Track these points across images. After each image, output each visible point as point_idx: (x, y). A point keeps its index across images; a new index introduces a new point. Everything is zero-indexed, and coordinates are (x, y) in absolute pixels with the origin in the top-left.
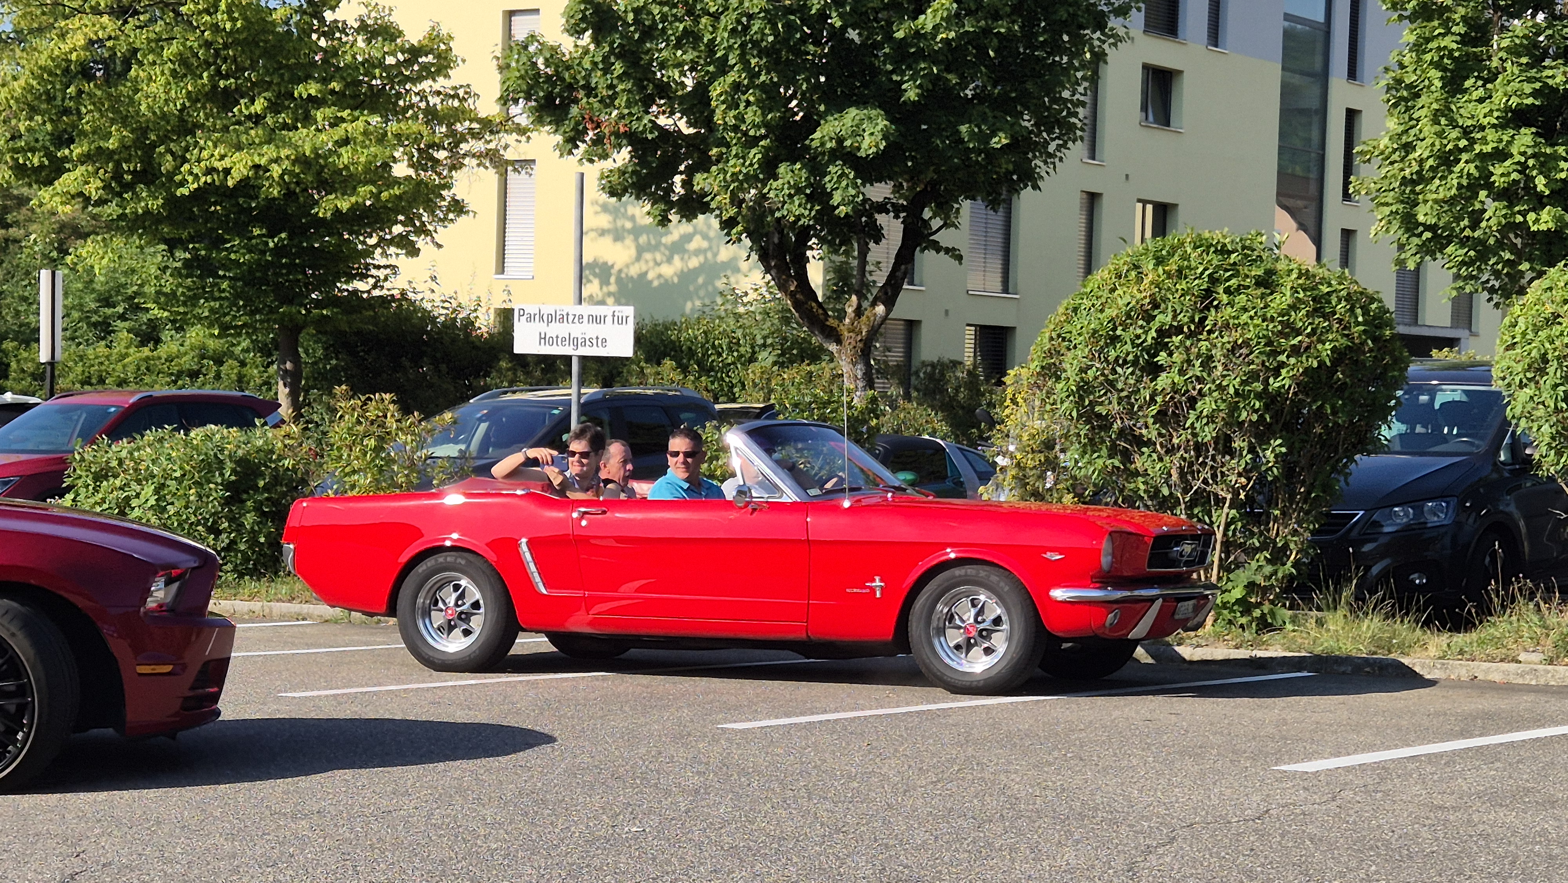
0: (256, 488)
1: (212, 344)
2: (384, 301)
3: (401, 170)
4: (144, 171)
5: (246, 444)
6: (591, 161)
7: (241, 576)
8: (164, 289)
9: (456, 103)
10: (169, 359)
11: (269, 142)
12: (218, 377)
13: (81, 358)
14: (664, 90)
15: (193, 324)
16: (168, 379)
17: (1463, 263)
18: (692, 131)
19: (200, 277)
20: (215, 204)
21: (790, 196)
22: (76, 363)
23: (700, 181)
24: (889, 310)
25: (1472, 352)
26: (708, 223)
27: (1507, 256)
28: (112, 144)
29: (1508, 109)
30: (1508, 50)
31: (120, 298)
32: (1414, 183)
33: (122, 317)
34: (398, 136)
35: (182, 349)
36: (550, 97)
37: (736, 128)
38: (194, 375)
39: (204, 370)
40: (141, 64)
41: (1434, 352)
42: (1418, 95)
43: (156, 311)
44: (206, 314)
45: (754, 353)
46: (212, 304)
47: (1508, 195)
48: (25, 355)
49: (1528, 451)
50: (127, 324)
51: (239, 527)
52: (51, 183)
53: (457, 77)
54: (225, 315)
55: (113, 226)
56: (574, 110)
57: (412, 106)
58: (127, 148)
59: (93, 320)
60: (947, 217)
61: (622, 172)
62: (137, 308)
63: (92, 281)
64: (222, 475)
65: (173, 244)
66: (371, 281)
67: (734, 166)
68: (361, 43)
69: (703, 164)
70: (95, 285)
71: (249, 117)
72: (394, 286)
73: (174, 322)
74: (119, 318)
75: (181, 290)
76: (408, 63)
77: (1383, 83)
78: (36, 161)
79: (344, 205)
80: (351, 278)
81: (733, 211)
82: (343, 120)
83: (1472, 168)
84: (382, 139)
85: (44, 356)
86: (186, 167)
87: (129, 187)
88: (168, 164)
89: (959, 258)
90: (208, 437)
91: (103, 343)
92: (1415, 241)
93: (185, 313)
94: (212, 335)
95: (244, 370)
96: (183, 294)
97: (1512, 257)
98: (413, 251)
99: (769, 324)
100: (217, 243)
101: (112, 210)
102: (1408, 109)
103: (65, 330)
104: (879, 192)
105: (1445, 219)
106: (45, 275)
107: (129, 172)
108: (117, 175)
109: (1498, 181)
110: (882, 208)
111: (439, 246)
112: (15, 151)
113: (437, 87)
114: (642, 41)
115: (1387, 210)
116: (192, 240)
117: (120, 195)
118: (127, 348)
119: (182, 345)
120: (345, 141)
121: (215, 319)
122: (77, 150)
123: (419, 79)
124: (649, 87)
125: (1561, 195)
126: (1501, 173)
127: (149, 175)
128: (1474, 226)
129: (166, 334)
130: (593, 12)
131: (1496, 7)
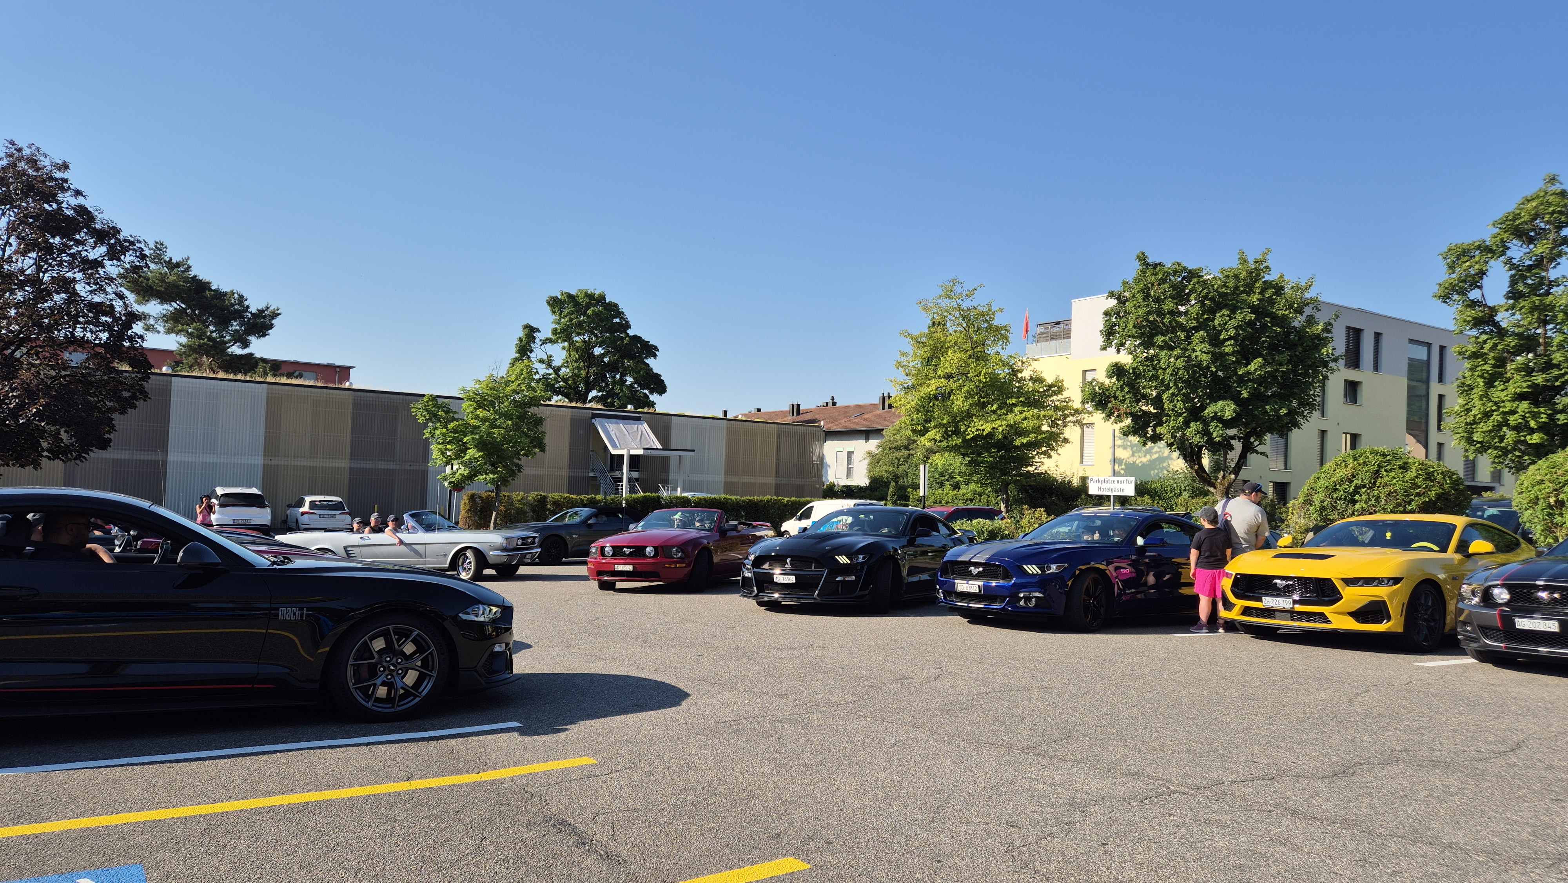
1: (978, 490)
2: (1039, 474)
3: (1045, 428)
4: (955, 431)
5: (992, 525)
6: (1116, 423)
8: (962, 471)
9: (1065, 404)
10: (963, 496)
11: (999, 419)
12: (980, 501)
13: (934, 494)
14: (1144, 397)
15: (972, 483)
16: (963, 503)
17: (1496, 457)
18: (1156, 411)
19: (974, 467)
20: (979, 441)
21: (1195, 434)
22: (932, 497)
23: (1159, 430)
24: (1236, 477)
25: (1501, 493)
26: (1162, 444)
27: (1517, 453)
28: (945, 421)
29: (1515, 393)
30: (1514, 369)
31: (947, 474)
32: (1471, 424)
33: (947, 480)
34: (1044, 416)
35: (968, 492)
36: (1100, 401)
37: (1173, 410)
38: (972, 501)
39: (975, 499)
40: (954, 394)
41: (1483, 493)
42: (1472, 389)
43: (959, 479)
44: (976, 479)
45: (1181, 493)
46: (978, 476)
47: (1517, 428)
48: (915, 494)
49: (1530, 536)
50: (949, 483)
52: (924, 435)
53: (1066, 394)
54: (983, 479)
55: (945, 449)
56: (1110, 405)
57: (1049, 405)
58: (950, 423)
59: (938, 482)
60: (1261, 441)
61: (1128, 427)
62: (952, 477)
63: (937, 469)
65: (964, 455)
66: (1034, 467)
67: (1172, 423)
68: (1031, 384)
69: (1160, 424)
71: (991, 411)
72: (1042, 469)
73: (965, 482)
75: (967, 471)
76: (1048, 390)
77: (1456, 384)
78: (919, 428)
79: (1025, 441)
80: (1027, 466)
81: (1172, 441)
82: (1024, 411)
83: (1499, 418)
84: (1038, 418)
85: (921, 494)
86: (969, 429)
87: (950, 436)
88: (963, 428)
89: (1267, 456)
90: (979, 523)
91: (941, 489)
92: (1473, 448)
93: (969, 479)
94: (978, 487)
95: (990, 499)
96: (968, 473)
97: (1520, 454)
98: (1050, 457)
99: (1186, 482)
100: (979, 455)
101: (944, 444)
102: (1468, 395)
103: (928, 485)
104: (1232, 432)
105: (1487, 439)
106: (922, 466)
107: (950, 431)
108: (946, 432)
109: (1512, 423)
110: (1233, 438)
111: (1059, 455)
112: (912, 425)
113: (1058, 398)
114: (1135, 379)
115: (1459, 435)
116: (971, 453)
117: (947, 439)
118: (949, 491)
119: (968, 490)
120: (1025, 419)
121: (979, 481)
122: (933, 424)
123: (1052, 396)
124: (1138, 396)
125: (1542, 428)
126: (1513, 420)
127: (957, 432)
128: (1501, 441)
129: (962, 486)
130: (1117, 370)
131: (1508, 352)
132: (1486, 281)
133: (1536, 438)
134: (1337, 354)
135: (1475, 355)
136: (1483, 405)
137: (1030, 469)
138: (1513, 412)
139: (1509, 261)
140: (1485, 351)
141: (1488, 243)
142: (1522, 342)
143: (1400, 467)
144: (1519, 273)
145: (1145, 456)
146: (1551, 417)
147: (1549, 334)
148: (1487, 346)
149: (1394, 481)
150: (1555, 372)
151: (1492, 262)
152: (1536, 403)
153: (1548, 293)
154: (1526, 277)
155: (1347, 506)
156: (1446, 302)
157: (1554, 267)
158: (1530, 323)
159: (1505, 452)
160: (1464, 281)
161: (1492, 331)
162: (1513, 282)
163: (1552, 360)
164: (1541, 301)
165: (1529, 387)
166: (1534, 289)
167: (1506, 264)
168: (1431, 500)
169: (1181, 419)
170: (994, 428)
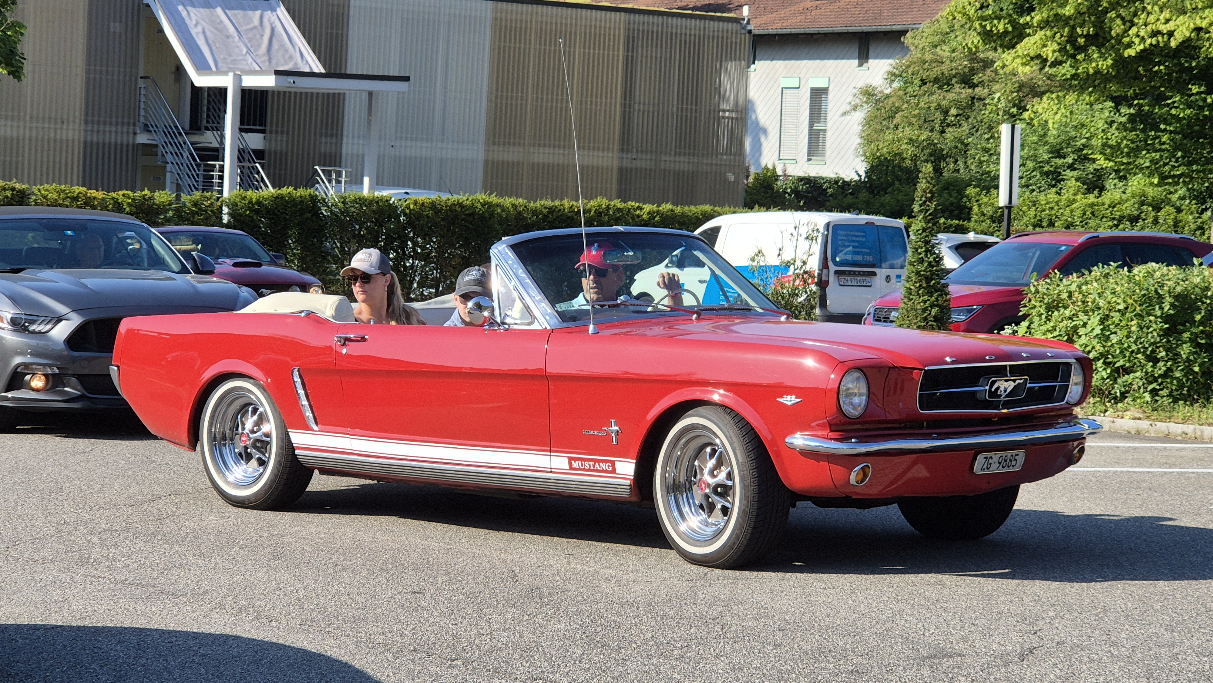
0: (1193, 322)
1: (1151, 192)
4: (1096, 35)
5: (1184, 281)
7: (1176, 401)
8: (1110, 142)
10: (1112, 206)
12: (1156, 222)
13: (1034, 203)
15: (1135, 174)
16: (1110, 223)
19: (1143, 131)
20: (1159, 64)
22: (1029, 208)
28: (1068, 11)
31: (1070, 150)
33: (1071, 167)
35: (1124, 197)
38: (1134, 220)
39: (1143, 215)
43: (1102, 162)
44: (1148, 164)
46: (1153, 155)
48: (986, 200)
50: (1075, 173)
51: (1175, 357)
52: (1013, 47)
54: (1166, 164)
55: (1066, 85)
58: (1082, 14)
59: (1045, 169)
62: (1086, 159)
63: (1045, 135)
64: (1161, 308)
65: (1118, 101)
70: (1047, 139)
73: (1117, 171)
74: (1068, 167)
75: (1125, 142)
78: (1001, 28)
85: (1002, 201)
86: (1134, 30)
87: (1083, 49)
88: (1117, 28)
90: (1150, 274)
91: (1054, 190)
93: (1129, 164)
94: (1152, 184)
95: (1181, 216)
96: (1127, 146)
100: (1159, 99)
101: (1066, 70)
103: (1021, 178)
106: (1005, 129)
107: (1082, 36)
108: (1072, 39)
112: (983, 18)
116: (1136, 96)
117: (1073, 56)
118: (1075, 195)
119: (1124, 193)
121: (1154, 169)
122: (1037, 17)
127: (1100, 38)
129: (1109, 184)
170: (1198, 29)
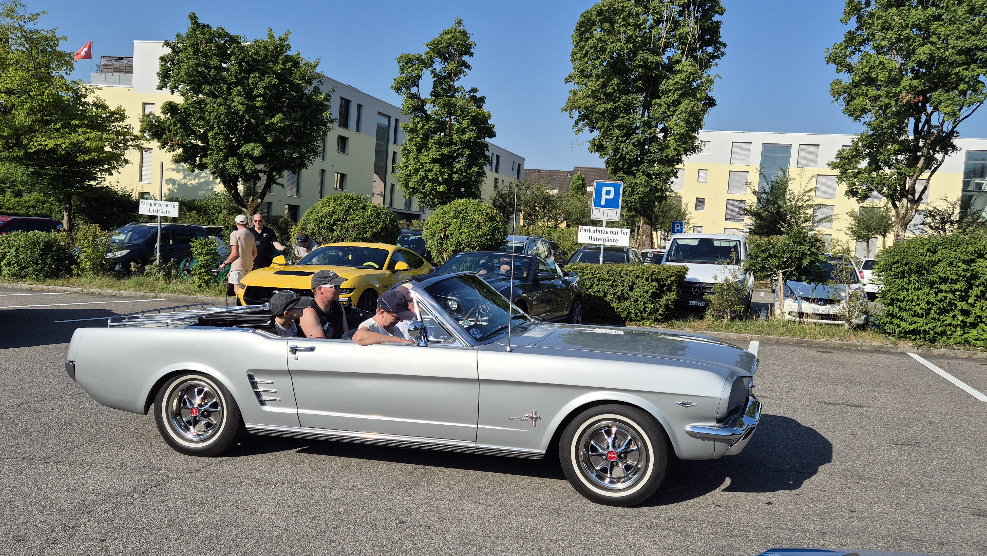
0: (51, 251)
1: (41, 198)
2: (102, 188)
3: (107, 149)
4: (17, 143)
6: (170, 152)
8: (24, 180)
9: (126, 130)
10: (26, 202)
11: (62, 137)
12: (43, 208)
14: (193, 132)
15: (34, 192)
17: (420, 198)
18: (202, 145)
19: (37, 177)
20: (42, 155)
21: (232, 167)
23: (204, 160)
24: (262, 201)
26: (208, 171)
27: (431, 197)
28: (5, 134)
29: (432, 158)
30: (433, 143)
31: (8, 182)
32: (408, 176)
33: (9, 188)
34: (106, 139)
35: (30, 199)
36: (156, 132)
37: (216, 146)
40: (16, 109)
42: (410, 153)
43: (21, 187)
44: (39, 189)
45: (221, 210)
46: (41, 186)
47: (433, 181)
50: (10, 190)
53: (127, 122)
54: (46, 189)
55: (5, 159)
56: (164, 136)
57: (111, 130)
58: (11, 135)
60: (280, 175)
61: (179, 155)
62: (14, 185)
64: (39, 246)
65: (26, 166)
66: (97, 182)
67: (215, 156)
68: (94, 109)
69: (205, 156)
71: (55, 129)
72: (105, 184)
73: (27, 190)
75: (30, 181)
76: (110, 116)
77: (401, 149)
79: (87, 158)
80: (90, 180)
81: (214, 170)
82: (88, 132)
83: (423, 173)
84: (101, 139)
86: (32, 143)
87: (12, 148)
88: (25, 142)
89: (284, 187)
92: (408, 191)
93: (31, 188)
94: (40, 196)
95: (52, 208)
97: (433, 197)
98: (111, 174)
99: (225, 202)
100: (42, 167)
101: (5, 154)
102: (407, 156)
104: (260, 167)
105: (416, 186)
107: (11, 143)
108: (7, 143)
109: (430, 177)
110: (261, 171)
111: (120, 173)
113: (120, 124)
114: (186, 118)
115: (401, 183)
116: (33, 165)
117: (8, 150)
120: (88, 139)
121: (42, 191)
123: (114, 122)
124: (189, 132)
125: (445, 182)
126: (431, 175)
127: (18, 144)
128: (423, 189)
129: (24, 194)
130: (171, 108)
131: (431, 131)
132: (421, 82)
133: (441, 188)
134: (333, 117)
135: (412, 131)
136: (415, 164)
137: (93, 183)
138: (431, 170)
139: (434, 71)
140: (418, 128)
141: (423, 57)
142: (438, 126)
143: (362, 208)
144: (439, 80)
145: (194, 179)
146: (450, 175)
147: (453, 122)
148: (420, 126)
149: (357, 218)
150: (454, 148)
151: (424, 70)
152: (443, 166)
153: (453, 96)
154: (442, 84)
155: (328, 233)
156: (398, 92)
157: (457, 80)
158: (443, 114)
159: (426, 195)
160: (409, 80)
161: (422, 116)
162: (435, 86)
163: (453, 139)
164: (449, 100)
165: (439, 155)
166: (446, 91)
167: (432, 72)
168: (378, 231)
169: (222, 154)
170: (57, 145)
